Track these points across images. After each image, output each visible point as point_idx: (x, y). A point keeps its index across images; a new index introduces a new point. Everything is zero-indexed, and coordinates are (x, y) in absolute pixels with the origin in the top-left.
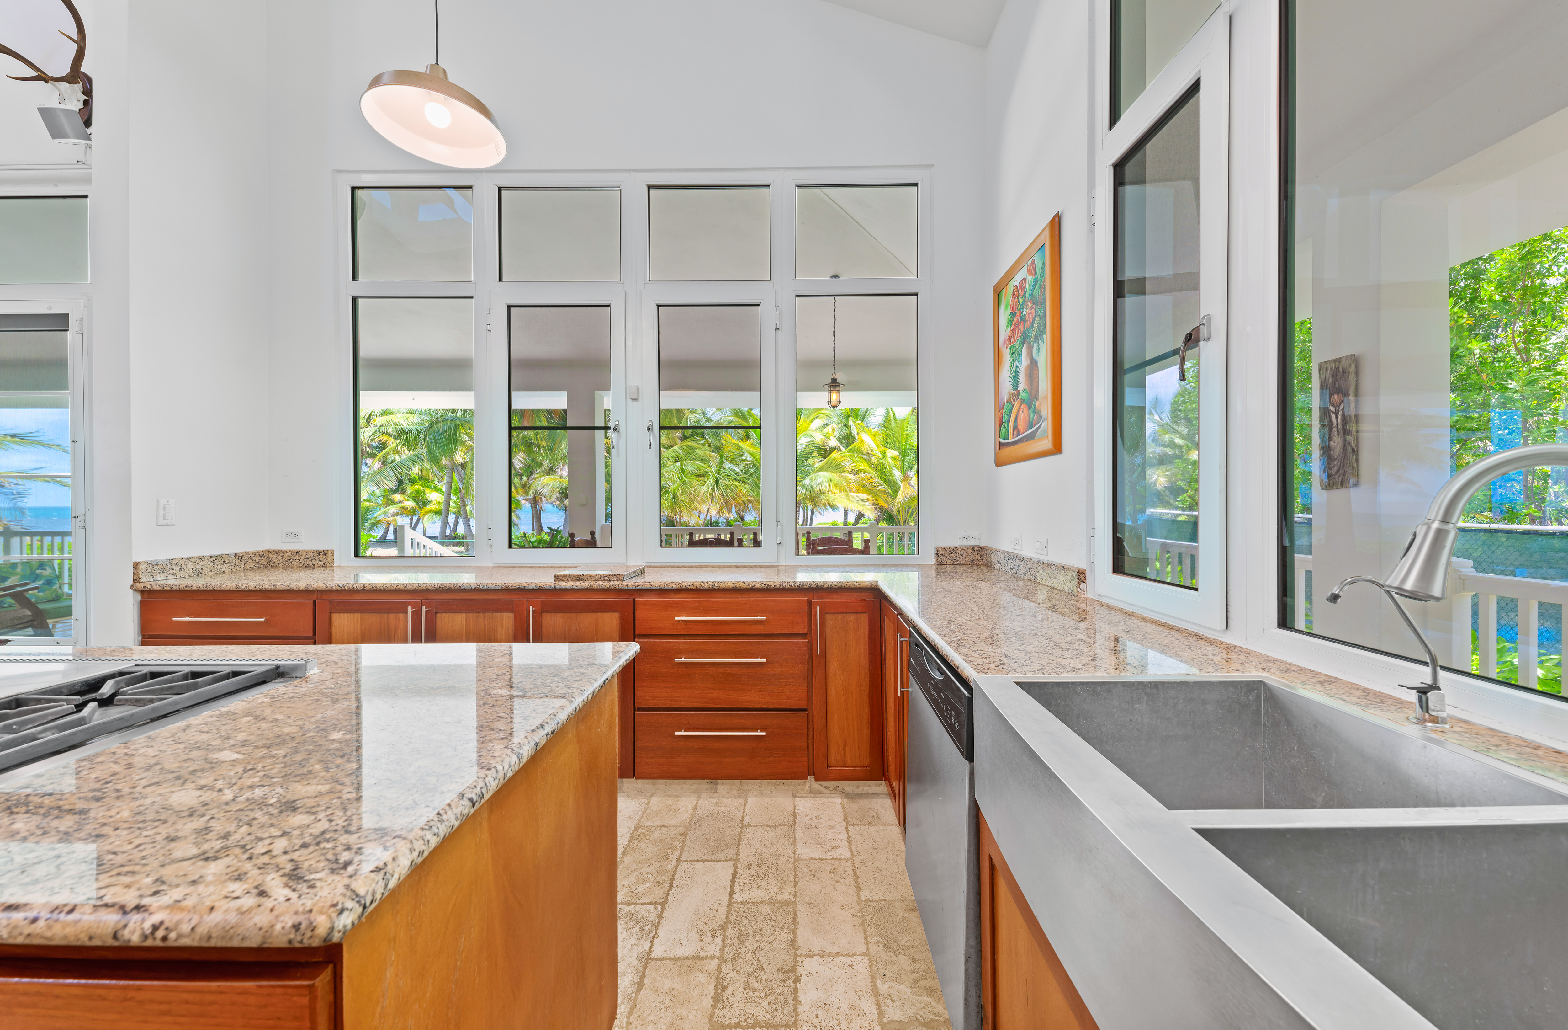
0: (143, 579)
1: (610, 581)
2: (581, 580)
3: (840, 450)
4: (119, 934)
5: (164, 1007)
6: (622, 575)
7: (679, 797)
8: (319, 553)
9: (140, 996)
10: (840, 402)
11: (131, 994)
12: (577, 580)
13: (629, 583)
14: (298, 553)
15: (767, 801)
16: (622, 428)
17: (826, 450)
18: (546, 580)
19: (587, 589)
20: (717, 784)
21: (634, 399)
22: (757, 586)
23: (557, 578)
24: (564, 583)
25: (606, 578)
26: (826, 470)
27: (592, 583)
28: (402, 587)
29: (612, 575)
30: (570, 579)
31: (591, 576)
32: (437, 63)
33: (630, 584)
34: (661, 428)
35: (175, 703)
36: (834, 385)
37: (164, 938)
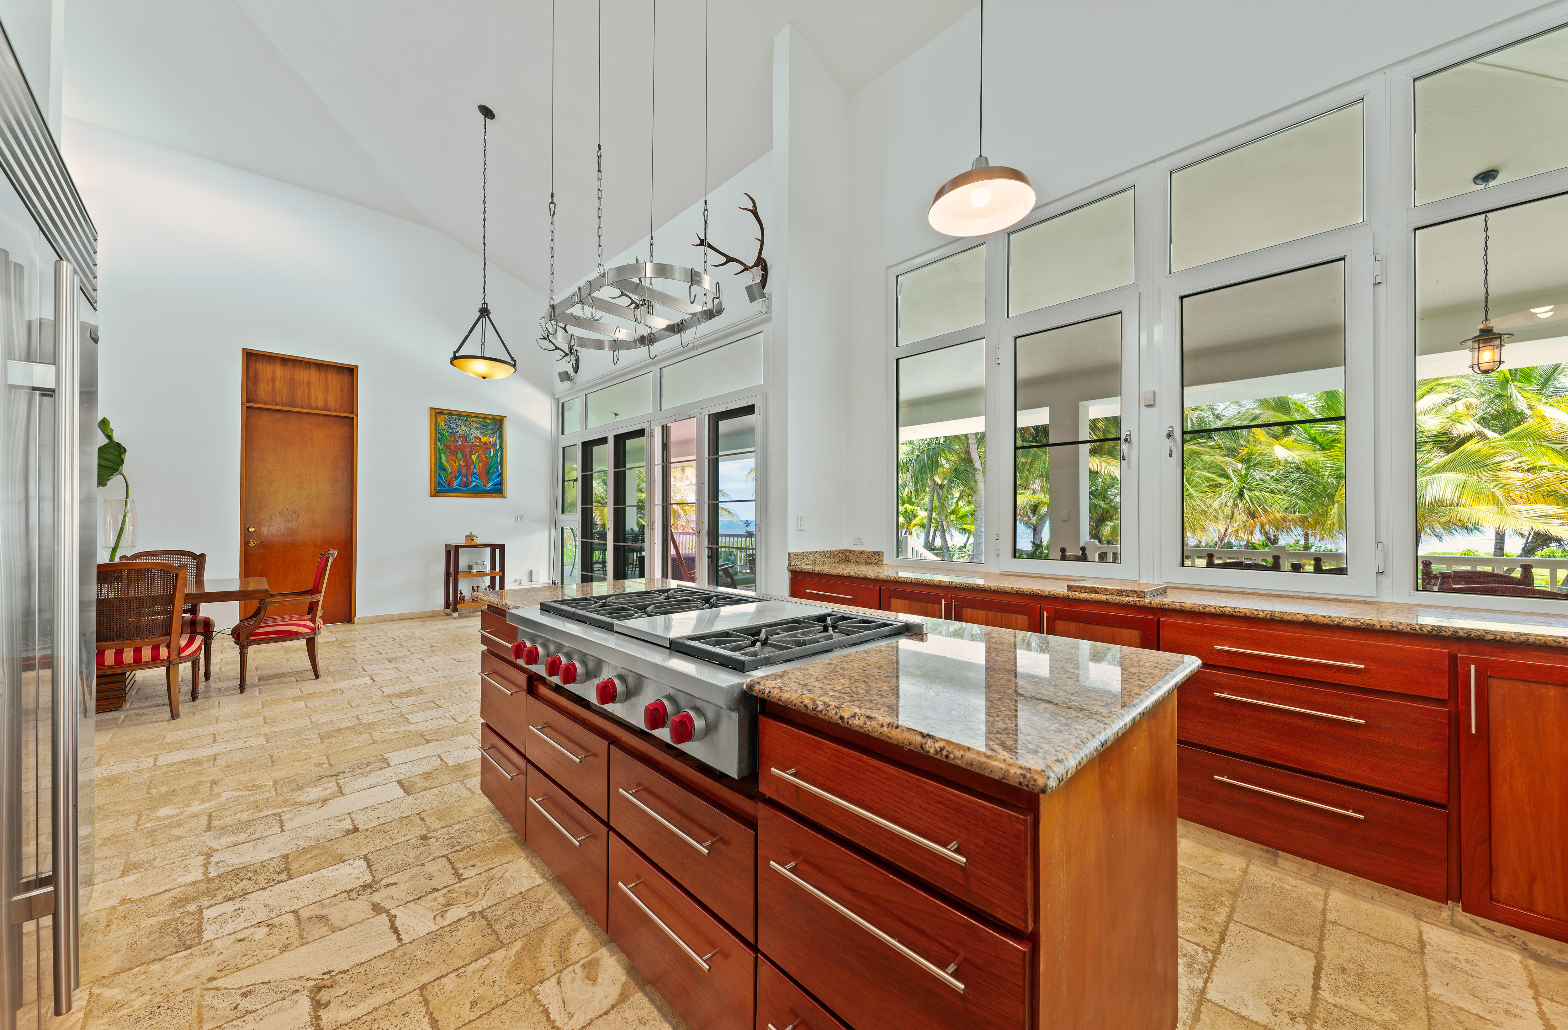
0: (792, 564)
1: (1128, 596)
2: (1096, 592)
3: (1484, 437)
4: (924, 746)
5: (939, 799)
6: (1144, 592)
7: (1221, 851)
8: (875, 553)
9: (927, 787)
10: (1501, 362)
11: (921, 784)
12: (1091, 592)
13: (1155, 601)
14: (862, 552)
15: (1364, 906)
16: (1134, 438)
17: (1450, 440)
18: (1060, 589)
19: (1103, 602)
20: (1277, 856)
21: (1148, 406)
22: (1348, 623)
23: (1069, 588)
24: (1077, 594)
25: (1124, 593)
26: (1453, 470)
27: (1108, 597)
28: (937, 583)
29: (1131, 591)
30: (1083, 591)
31: (1106, 590)
32: (981, 156)
33: (1153, 602)
34: (1184, 433)
35: (867, 635)
36: (1488, 337)
37: (947, 756)
